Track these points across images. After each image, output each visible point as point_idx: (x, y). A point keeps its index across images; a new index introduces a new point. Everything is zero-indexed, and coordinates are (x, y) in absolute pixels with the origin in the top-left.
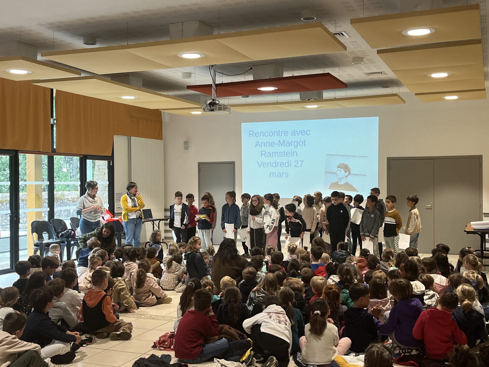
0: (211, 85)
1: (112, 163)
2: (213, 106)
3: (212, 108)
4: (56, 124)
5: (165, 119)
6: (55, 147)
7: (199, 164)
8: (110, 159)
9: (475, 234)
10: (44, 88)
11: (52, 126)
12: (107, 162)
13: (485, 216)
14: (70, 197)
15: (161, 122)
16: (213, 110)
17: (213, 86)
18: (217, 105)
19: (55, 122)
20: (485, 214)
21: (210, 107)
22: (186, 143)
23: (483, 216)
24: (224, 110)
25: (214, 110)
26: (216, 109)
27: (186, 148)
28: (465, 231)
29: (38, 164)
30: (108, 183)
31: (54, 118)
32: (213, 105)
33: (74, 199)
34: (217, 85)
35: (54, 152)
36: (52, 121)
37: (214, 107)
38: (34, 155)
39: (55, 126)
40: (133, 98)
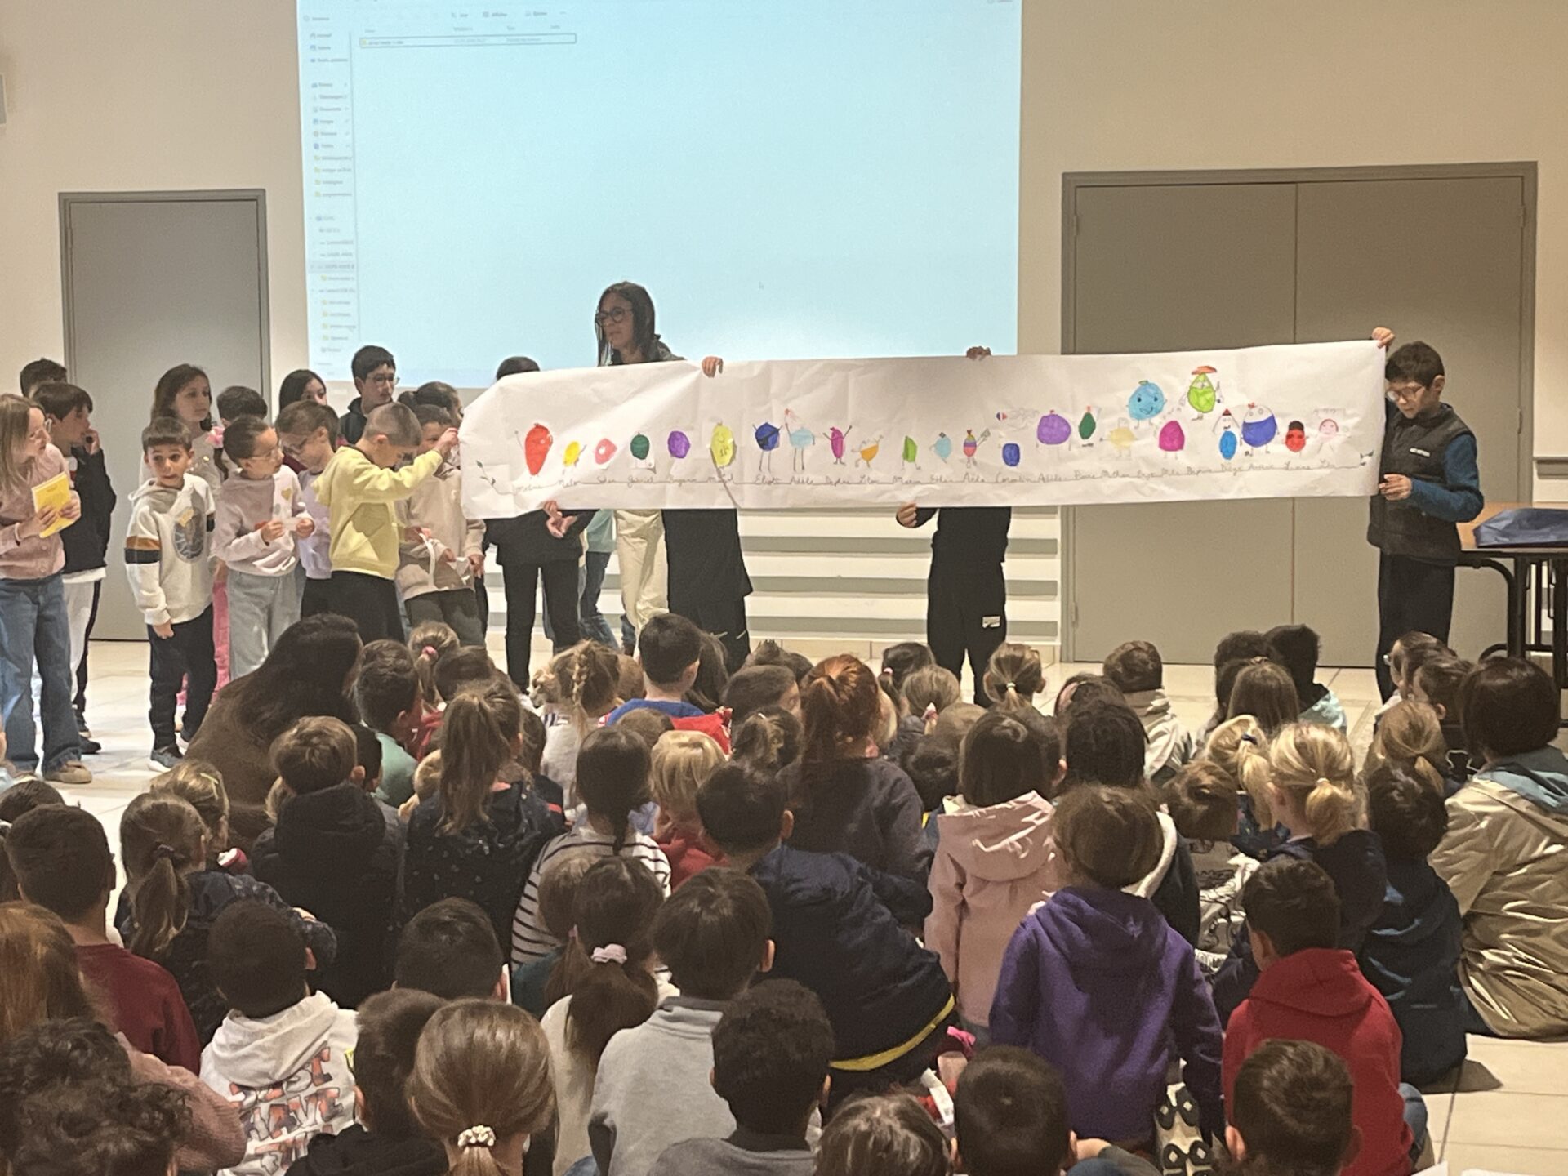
7: (69, 203)
9: (1482, 568)
13: (1541, 475)
20: (1541, 461)
23: (1535, 472)
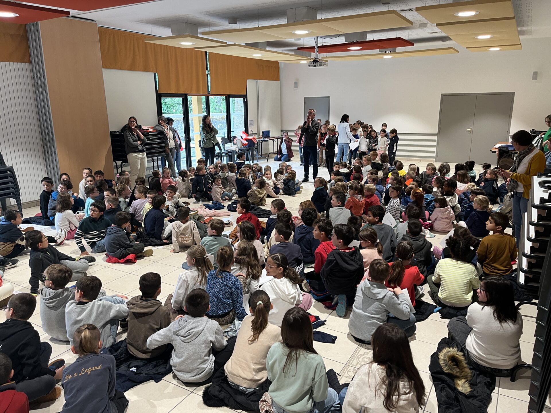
0: (314, 47)
1: (246, 99)
3: (315, 64)
4: (210, 74)
5: (281, 66)
6: (210, 90)
7: (305, 98)
8: (245, 96)
10: (201, 51)
11: (207, 75)
12: (243, 98)
14: (217, 117)
15: (279, 68)
16: (315, 66)
17: (316, 48)
18: (319, 62)
19: (209, 72)
21: (313, 64)
22: (296, 83)
24: (323, 66)
26: (318, 65)
27: (296, 87)
28: (491, 151)
29: (199, 101)
30: (244, 113)
31: (208, 69)
32: (315, 62)
33: (220, 118)
34: (319, 47)
35: (209, 93)
36: (207, 72)
38: (196, 97)
39: (209, 76)
40: (260, 55)
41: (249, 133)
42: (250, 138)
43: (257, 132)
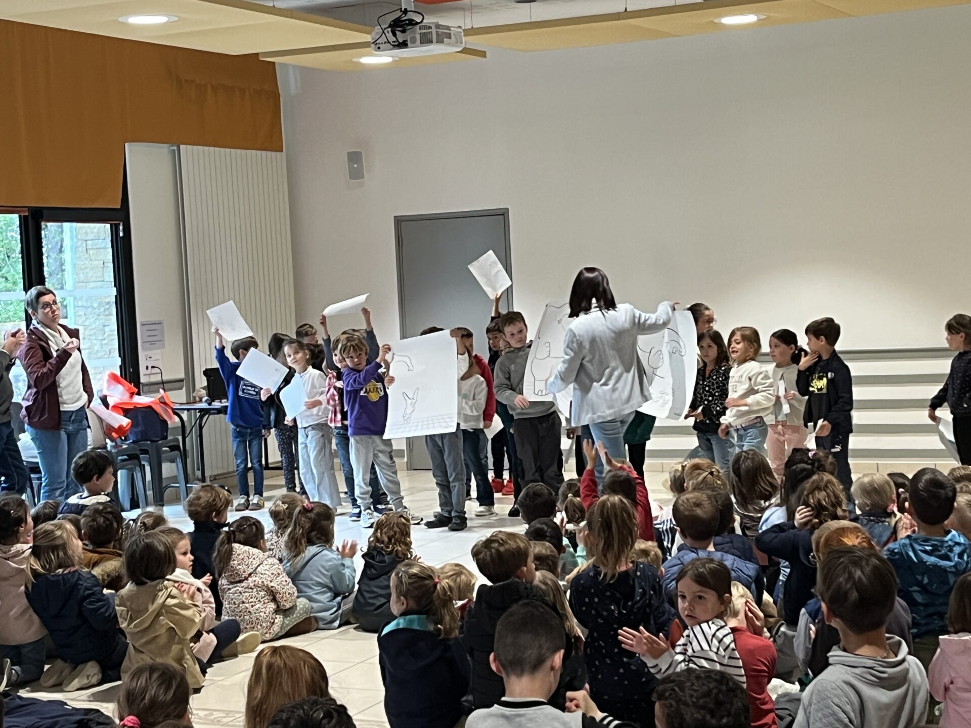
1: (124, 229)
2: (403, 31)
3: (401, 37)
5: (289, 84)
8: (117, 216)
12: (108, 226)
15: (275, 97)
16: (404, 45)
18: (418, 26)
21: (394, 35)
22: (354, 157)
24: (440, 41)
25: (409, 43)
26: (414, 41)
27: (356, 174)
30: (114, 291)
32: (402, 29)
37: (408, 32)
40: (162, 19)
41: (143, 380)
42: (143, 400)
43: (182, 375)
